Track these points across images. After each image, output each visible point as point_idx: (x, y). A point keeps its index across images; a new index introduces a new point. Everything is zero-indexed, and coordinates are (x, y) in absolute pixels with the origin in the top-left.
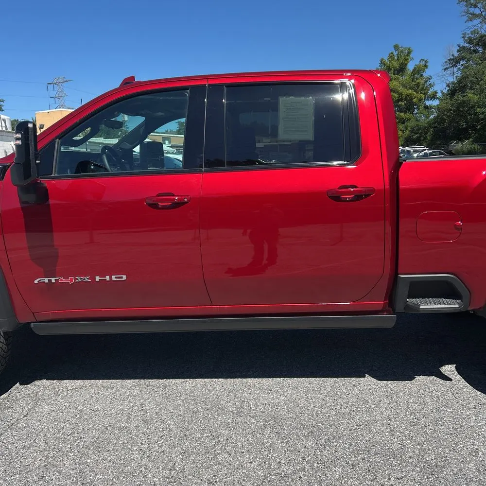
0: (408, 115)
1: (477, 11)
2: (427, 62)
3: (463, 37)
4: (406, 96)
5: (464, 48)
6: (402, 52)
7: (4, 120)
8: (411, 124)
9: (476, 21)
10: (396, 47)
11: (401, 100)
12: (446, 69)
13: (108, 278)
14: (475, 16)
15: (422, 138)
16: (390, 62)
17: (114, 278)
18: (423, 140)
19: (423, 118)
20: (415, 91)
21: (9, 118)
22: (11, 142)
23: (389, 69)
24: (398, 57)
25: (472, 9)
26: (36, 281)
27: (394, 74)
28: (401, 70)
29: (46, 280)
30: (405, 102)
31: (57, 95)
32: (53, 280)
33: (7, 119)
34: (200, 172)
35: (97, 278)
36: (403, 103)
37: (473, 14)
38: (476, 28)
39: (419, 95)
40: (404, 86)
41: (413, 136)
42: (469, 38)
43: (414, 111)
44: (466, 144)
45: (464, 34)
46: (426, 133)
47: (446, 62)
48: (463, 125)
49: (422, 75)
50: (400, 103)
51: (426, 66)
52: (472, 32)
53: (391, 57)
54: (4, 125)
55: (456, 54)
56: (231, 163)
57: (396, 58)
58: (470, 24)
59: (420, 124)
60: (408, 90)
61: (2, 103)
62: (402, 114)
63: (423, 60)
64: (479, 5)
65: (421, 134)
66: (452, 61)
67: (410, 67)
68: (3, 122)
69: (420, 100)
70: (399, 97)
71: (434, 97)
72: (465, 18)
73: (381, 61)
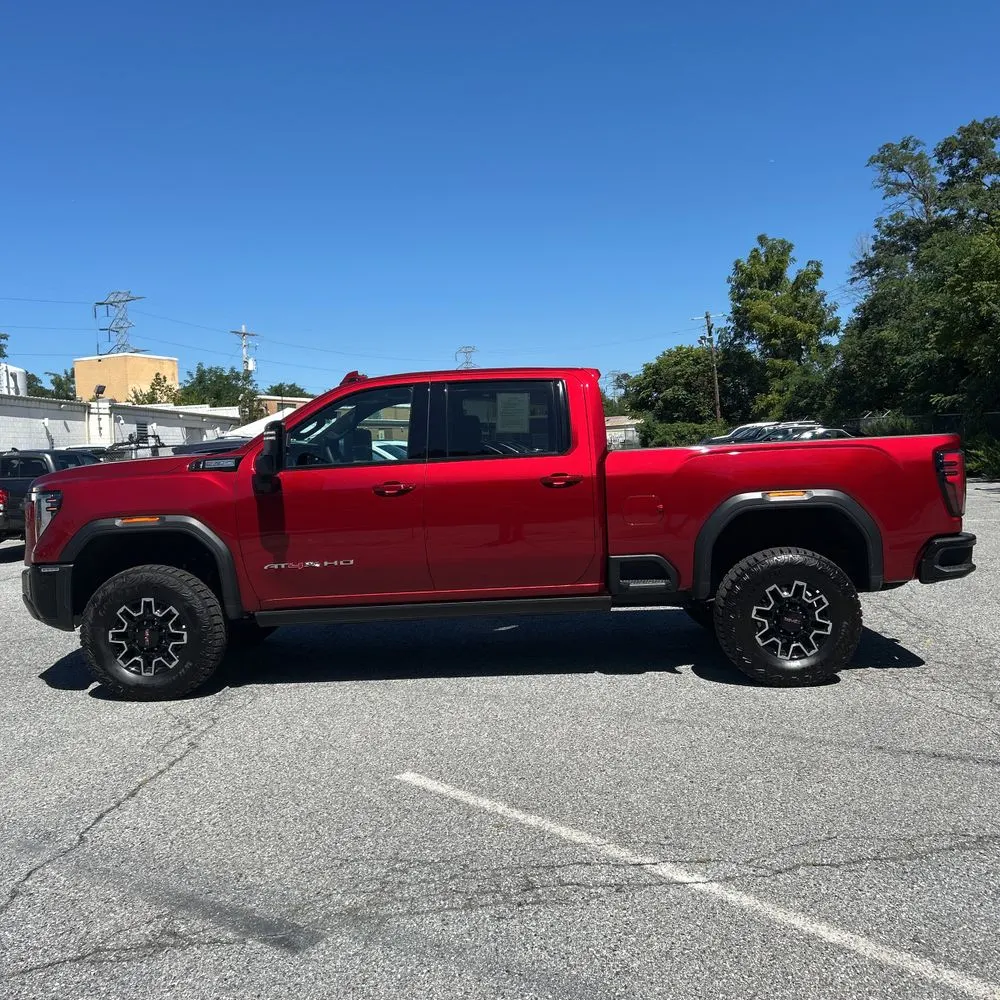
0: (790, 363)
1: (903, 178)
2: (818, 265)
3: (877, 226)
4: (784, 330)
5: (883, 242)
6: (773, 247)
7: (14, 376)
8: (795, 379)
9: (903, 196)
10: (762, 239)
11: (775, 336)
12: (853, 280)
13: (336, 563)
14: (900, 187)
15: (816, 406)
16: (753, 265)
17: (342, 563)
18: (818, 409)
19: (817, 367)
20: (800, 318)
21: (23, 371)
22: (43, 418)
23: (750, 279)
24: (766, 256)
25: (893, 176)
26: (266, 567)
27: (761, 288)
28: (775, 279)
29: (276, 566)
30: (783, 339)
31: (113, 326)
32: (283, 566)
33: (20, 372)
34: (424, 462)
35: (326, 564)
36: (779, 342)
37: (896, 184)
38: (902, 207)
39: (807, 327)
40: (780, 309)
41: (798, 401)
42: (888, 227)
43: (801, 354)
44: (886, 417)
45: (879, 220)
46: (824, 397)
47: (854, 267)
48: (882, 383)
49: (813, 290)
50: (773, 341)
51: (819, 274)
52: (892, 216)
53: (755, 256)
54: (12, 384)
55: (872, 254)
56: (453, 454)
57: (763, 259)
58: (891, 200)
59: (810, 380)
60: (788, 316)
61: (3, 341)
62: (778, 362)
63: (813, 262)
64: (906, 168)
65: (812, 398)
66: (864, 267)
67: (791, 274)
68: (10, 378)
69: (810, 334)
70: (771, 330)
71: (833, 329)
72: (882, 191)
73: (736, 266)
